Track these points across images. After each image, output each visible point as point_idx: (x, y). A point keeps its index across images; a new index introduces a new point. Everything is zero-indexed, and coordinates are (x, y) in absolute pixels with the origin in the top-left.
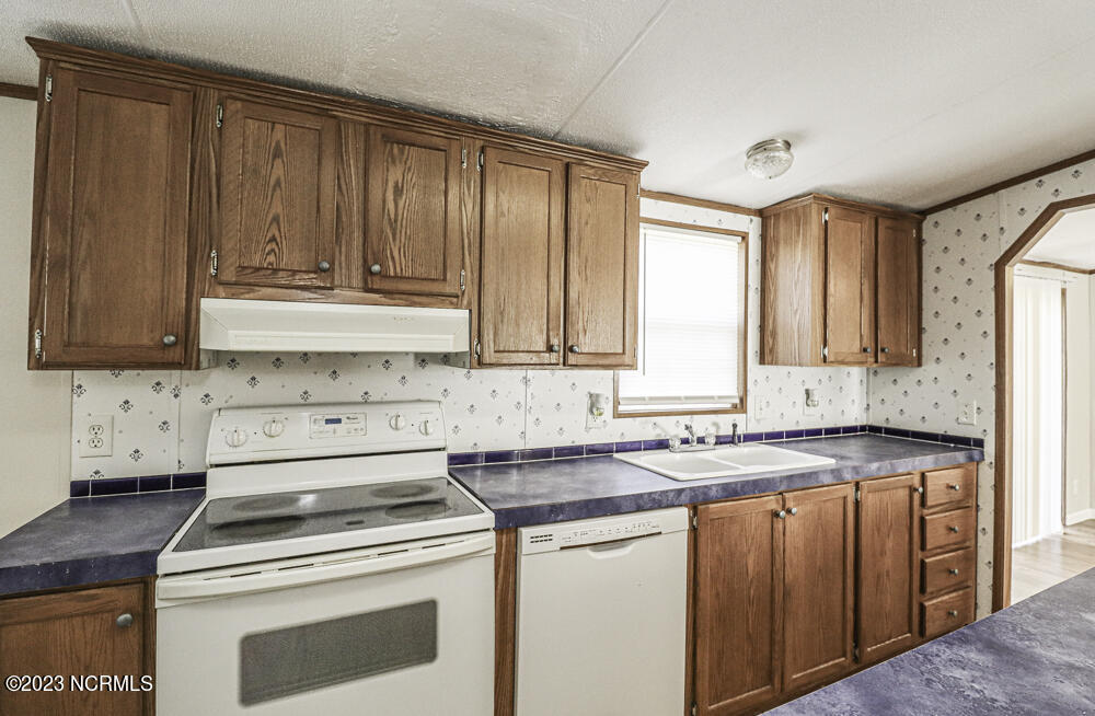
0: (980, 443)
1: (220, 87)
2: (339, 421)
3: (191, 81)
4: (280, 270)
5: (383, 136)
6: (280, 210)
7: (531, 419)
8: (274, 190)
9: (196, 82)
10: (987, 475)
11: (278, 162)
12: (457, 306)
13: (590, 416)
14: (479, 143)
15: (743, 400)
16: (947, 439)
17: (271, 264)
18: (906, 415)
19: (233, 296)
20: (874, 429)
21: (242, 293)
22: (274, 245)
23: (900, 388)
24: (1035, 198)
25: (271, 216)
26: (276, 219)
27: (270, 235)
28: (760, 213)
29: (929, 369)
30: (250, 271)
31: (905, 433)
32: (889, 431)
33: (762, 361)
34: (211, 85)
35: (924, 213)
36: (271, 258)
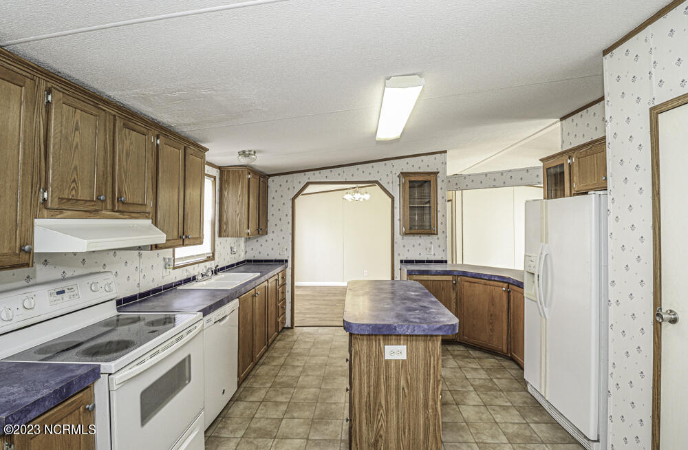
0: (287, 261)
1: (47, 79)
2: (63, 292)
3: (32, 72)
4: (80, 200)
5: (124, 124)
6: (77, 163)
7: (142, 275)
8: (75, 151)
9: (36, 74)
10: (289, 271)
11: (77, 132)
12: (147, 218)
13: (164, 270)
14: (156, 133)
15: (213, 254)
16: (276, 261)
17: (73, 196)
18: (261, 254)
19: (52, 217)
20: (249, 261)
21: (57, 215)
22: (74, 185)
23: (259, 243)
24: (304, 178)
25: (73, 167)
26: (75, 168)
27: (73, 178)
28: (220, 168)
29: (270, 235)
30: (64, 201)
31: (261, 261)
32: (255, 261)
33: (220, 236)
34: (43, 77)
35: (270, 176)
36: (73, 192)
